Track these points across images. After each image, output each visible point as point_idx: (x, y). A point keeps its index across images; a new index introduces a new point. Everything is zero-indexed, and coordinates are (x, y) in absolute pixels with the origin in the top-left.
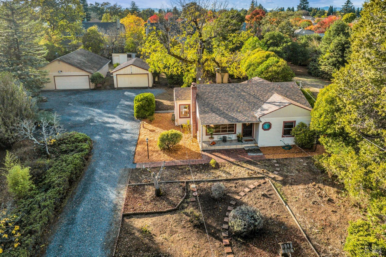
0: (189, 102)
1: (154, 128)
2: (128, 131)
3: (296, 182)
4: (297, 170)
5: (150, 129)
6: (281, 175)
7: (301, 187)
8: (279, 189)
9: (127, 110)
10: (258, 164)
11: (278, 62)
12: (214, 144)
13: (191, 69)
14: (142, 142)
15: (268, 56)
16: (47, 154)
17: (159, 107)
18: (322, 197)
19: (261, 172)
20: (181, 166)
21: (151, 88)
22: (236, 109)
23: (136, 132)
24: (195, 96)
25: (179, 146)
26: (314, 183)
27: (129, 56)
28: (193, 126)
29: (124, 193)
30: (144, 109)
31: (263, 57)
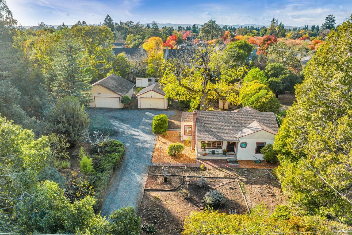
0: (191, 123)
1: (166, 141)
2: (148, 142)
3: (255, 183)
4: (259, 176)
5: (163, 141)
6: (247, 178)
7: (258, 186)
8: (242, 186)
9: (148, 127)
10: (233, 170)
11: (267, 94)
12: (205, 155)
13: (197, 97)
14: (157, 150)
15: (261, 88)
16: (98, 153)
17: (171, 126)
18: (269, 193)
19: (234, 175)
20: (182, 167)
21: (165, 110)
22: (223, 131)
23: (154, 143)
24: (196, 119)
25: (182, 154)
26: (267, 185)
27: (150, 80)
28: (193, 141)
29: (145, 179)
30: (160, 127)
31: (256, 89)
